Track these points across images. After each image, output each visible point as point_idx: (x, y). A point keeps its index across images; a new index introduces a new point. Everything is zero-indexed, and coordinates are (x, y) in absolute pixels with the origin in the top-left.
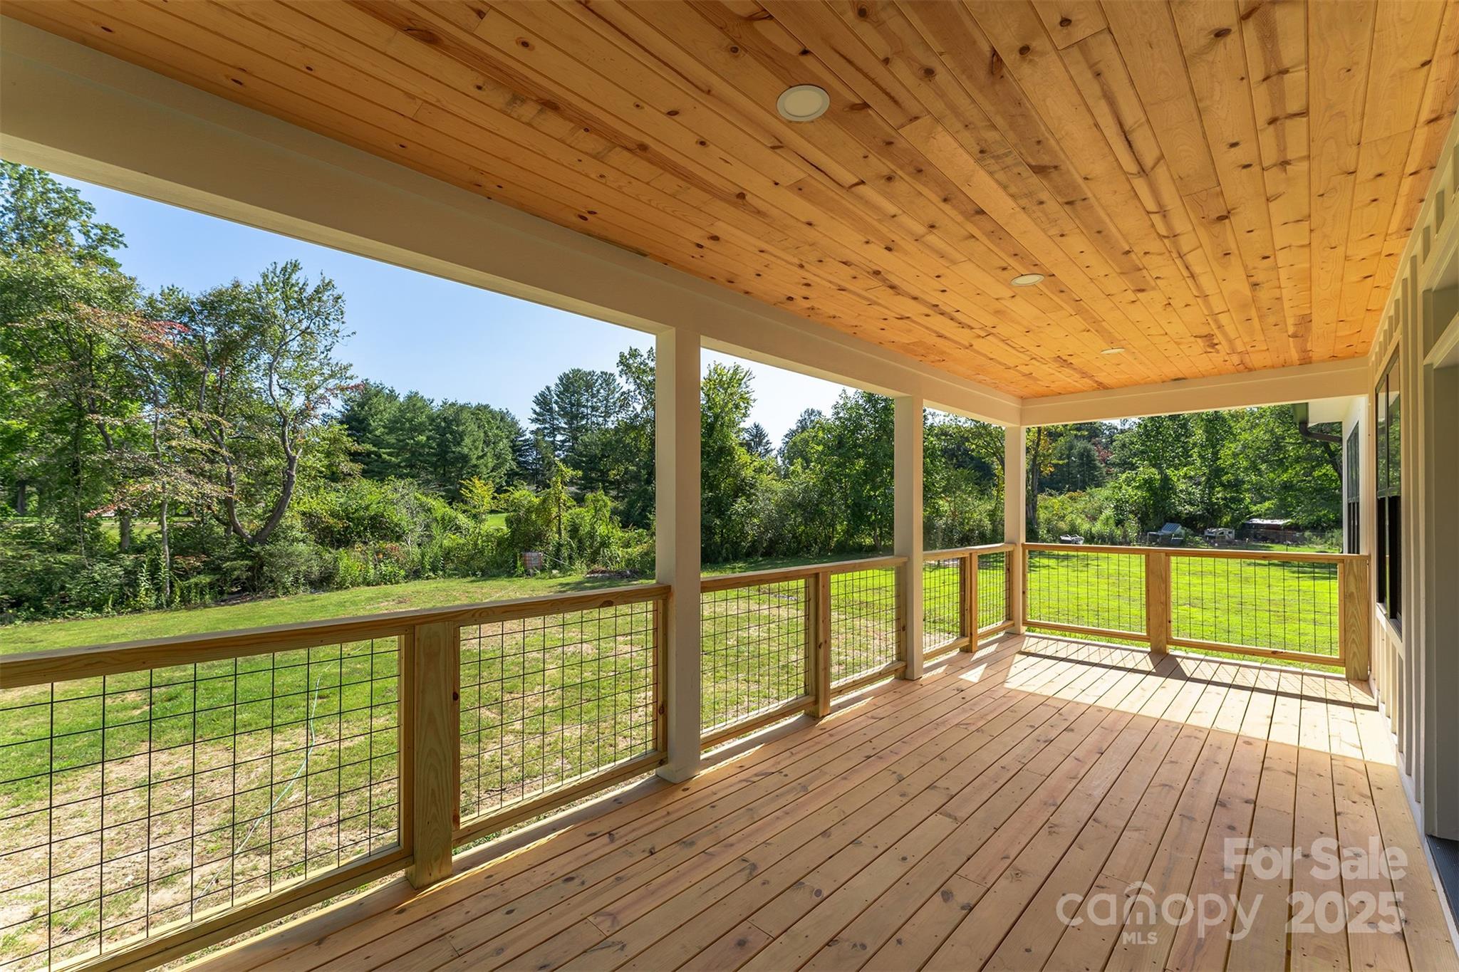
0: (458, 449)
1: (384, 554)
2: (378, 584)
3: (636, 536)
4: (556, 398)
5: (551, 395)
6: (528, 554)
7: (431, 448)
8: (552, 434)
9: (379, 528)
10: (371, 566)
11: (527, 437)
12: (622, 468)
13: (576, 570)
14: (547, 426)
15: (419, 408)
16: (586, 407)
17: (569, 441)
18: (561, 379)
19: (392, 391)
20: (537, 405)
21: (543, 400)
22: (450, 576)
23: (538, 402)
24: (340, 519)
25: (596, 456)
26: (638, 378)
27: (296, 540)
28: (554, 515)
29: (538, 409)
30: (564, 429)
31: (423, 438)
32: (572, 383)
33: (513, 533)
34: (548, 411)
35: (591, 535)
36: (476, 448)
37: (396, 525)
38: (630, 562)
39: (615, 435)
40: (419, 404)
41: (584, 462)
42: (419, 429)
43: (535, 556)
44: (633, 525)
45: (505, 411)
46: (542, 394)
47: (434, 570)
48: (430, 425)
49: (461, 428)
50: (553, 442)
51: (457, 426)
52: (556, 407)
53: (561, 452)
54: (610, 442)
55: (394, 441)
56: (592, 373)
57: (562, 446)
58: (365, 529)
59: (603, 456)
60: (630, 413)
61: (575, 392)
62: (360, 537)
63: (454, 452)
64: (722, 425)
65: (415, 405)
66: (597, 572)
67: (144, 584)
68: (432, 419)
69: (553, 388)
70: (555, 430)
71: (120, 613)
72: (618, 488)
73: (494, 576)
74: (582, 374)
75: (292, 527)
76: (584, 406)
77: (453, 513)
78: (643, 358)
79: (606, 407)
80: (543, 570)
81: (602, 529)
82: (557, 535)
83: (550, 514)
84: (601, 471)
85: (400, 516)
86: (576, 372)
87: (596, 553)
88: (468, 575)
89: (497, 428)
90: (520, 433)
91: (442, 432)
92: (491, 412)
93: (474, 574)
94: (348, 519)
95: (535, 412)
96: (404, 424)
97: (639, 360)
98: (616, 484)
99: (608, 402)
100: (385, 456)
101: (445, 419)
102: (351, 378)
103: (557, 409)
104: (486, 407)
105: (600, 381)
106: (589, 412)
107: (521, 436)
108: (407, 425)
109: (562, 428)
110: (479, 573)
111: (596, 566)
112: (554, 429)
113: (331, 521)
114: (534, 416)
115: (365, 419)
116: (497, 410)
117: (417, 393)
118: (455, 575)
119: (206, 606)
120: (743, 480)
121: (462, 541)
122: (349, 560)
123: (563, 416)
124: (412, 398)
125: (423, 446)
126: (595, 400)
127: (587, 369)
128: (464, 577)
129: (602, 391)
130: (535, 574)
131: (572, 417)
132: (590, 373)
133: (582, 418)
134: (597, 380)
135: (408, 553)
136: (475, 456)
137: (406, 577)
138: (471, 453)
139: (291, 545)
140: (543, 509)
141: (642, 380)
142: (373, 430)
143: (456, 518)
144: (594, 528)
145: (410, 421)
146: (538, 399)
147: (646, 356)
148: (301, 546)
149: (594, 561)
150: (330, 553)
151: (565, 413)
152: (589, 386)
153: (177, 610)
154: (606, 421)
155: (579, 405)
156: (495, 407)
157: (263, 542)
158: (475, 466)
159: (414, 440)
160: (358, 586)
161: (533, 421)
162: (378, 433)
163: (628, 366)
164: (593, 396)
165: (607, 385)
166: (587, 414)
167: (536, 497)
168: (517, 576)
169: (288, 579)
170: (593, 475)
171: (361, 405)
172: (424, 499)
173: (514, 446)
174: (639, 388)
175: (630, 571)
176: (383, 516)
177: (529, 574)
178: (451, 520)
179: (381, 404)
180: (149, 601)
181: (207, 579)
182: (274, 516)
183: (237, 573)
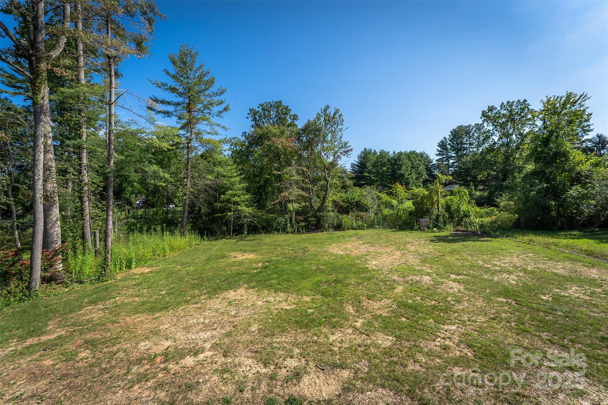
0: (400, 172)
1: (360, 217)
2: (357, 229)
3: (489, 211)
4: (449, 142)
5: (446, 141)
6: (421, 220)
7: (389, 172)
8: (447, 160)
9: (360, 207)
10: (354, 222)
11: (434, 163)
12: (486, 174)
13: (447, 229)
14: (444, 156)
15: (384, 156)
16: (466, 144)
17: (456, 162)
18: (452, 132)
19: (375, 151)
21: (442, 145)
22: (385, 228)
23: (439, 146)
24: (346, 203)
25: (469, 168)
26: (495, 121)
27: (329, 211)
28: (435, 200)
29: (439, 149)
30: (454, 157)
31: (385, 169)
32: (457, 133)
33: (416, 208)
34: (445, 149)
35: (458, 210)
36: (408, 171)
37: (366, 205)
38: (481, 226)
39: (481, 156)
40: (384, 155)
41: (462, 172)
42: (383, 165)
43: (425, 220)
44: (487, 205)
45: (423, 152)
46: (442, 142)
47: (379, 224)
48: (388, 162)
49: (401, 162)
50: (448, 164)
51: (399, 162)
53: (452, 169)
54: (477, 160)
55: (375, 171)
56: (469, 126)
57: (453, 165)
58: (354, 207)
59: (474, 168)
60: (490, 142)
61: (460, 137)
62: (352, 210)
63: (398, 173)
64: (557, 137)
65: (382, 155)
66: (460, 231)
67: (289, 225)
68: (389, 160)
69: (447, 137)
71: (283, 234)
72: (484, 185)
73: (404, 229)
74: (464, 127)
75: (328, 206)
76: (465, 144)
77: (390, 200)
78: (497, 110)
79: (478, 142)
80: (428, 228)
81: (464, 207)
82: (437, 210)
83: (433, 199)
84: (473, 176)
85: (368, 201)
86: (460, 127)
87: (461, 219)
88: (393, 228)
89: (419, 161)
90: (430, 161)
91: (392, 165)
92: (416, 154)
93: (396, 228)
94: (349, 203)
95: (438, 151)
97: (495, 111)
98: (483, 182)
99: (479, 139)
100: (372, 177)
101: (394, 160)
102: (349, 147)
103: (450, 147)
104: (414, 152)
105: (474, 129)
106: (468, 146)
107: (431, 163)
108: (379, 164)
109: (452, 156)
110: (398, 227)
111: (459, 227)
112: (448, 158)
113: (342, 204)
114: (438, 153)
115: (365, 163)
116: (419, 152)
117: (383, 150)
118: (388, 227)
119: (303, 233)
121: (392, 212)
122: (347, 219)
123: (453, 150)
124: (382, 152)
125: (386, 172)
126: (471, 139)
127: (466, 124)
128: (392, 228)
129: (475, 134)
130: (424, 230)
131: (457, 150)
132: (468, 126)
133: (464, 150)
134: (472, 129)
135: (370, 217)
136: (407, 174)
137: (367, 227)
138: (405, 173)
139: (328, 213)
140: (430, 197)
141: (498, 122)
142: (368, 168)
143: (391, 202)
144: (459, 207)
145: (380, 162)
146: (440, 144)
147: (499, 108)
148: (332, 213)
149: (459, 224)
150: (341, 216)
151: (453, 148)
152: (467, 133)
153: (296, 234)
154: (478, 149)
155: (462, 143)
156: (418, 151)
157: (320, 211)
158: (408, 179)
159: (382, 170)
160: (349, 229)
161: (437, 155)
162: (369, 168)
163: (488, 117)
165: (479, 130)
166: (467, 148)
167: (427, 191)
168: (415, 230)
169: (327, 225)
170: (469, 179)
171: (364, 158)
172: (379, 194)
173: (427, 168)
174: (496, 127)
175: (481, 232)
176: (360, 202)
177: (421, 230)
178: (389, 203)
179: (371, 157)
180: (289, 230)
181: (304, 224)
182: (322, 202)
183: (312, 222)
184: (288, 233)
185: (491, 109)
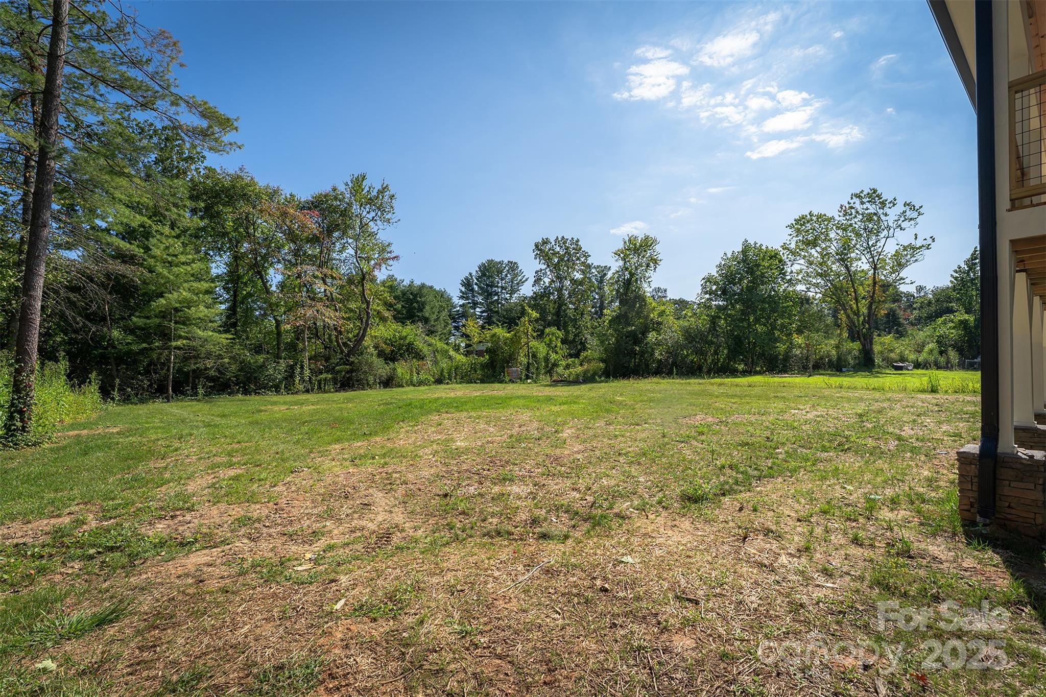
1: (420, 368)
2: (420, 386)
4: (476, 281)
5: (472, 279)
7: (403, 314)
8: (474, 307)
9: (411, 352)
11: (458, 309)
14: (469, 301)
16: (498, 287)
18: (480, 268)
20: (463, 286)
21: (467, 284)
22: (462, 383)
23: (463, 284)
24: (388, 345)
27: (372, 354)
28: (523, 343)
29: (463, 289)
30: (482, 304)
32: (487, 270)
34: (470, 290)
35: (547, 359)
37: (420, 351)
39: (533, 300)
46: (466, 279)
47: (451, 378)
49: (423, 299)
50: (475, 313)
51: (421, 298)
52: (476, 288)
53: (480, 321)
56: (501, 263)
57: (481, 316)
58: (404, 352)
61: (489, 276)
62: (402, 357)
67: (298, 377)
68: (404, 293)
69: (474, 273)
70: (475, 304)
71: (288, 393)
74: (495, 263)
75: (368, 347)
76: (496, 286)
78: (551, 245)
79: (511, 287)
80: (521, 379)
83: (520, 343)
86: (490, 262)
89: (441, 301)
90: (453, 306)
91: (410, 301)
94: (394, 346)
95: (461, 291)
97: (548, 247)
99: (513, 283)
101: (412, 293)
102: (390, 252)
105: (507, 268)
106: (500, 291)
107: (454, 309)
109: (480, 302)
110: (478, 381)
113: (385, 346)
114: (462, 294)
116: (438, 289)
118: (464, 381)
120: (652, 320)
122: (402, 369)
123: (481, 294)
126: (504, 282)
127: (498, 259)
129: (508, 275)
130: (518, 382)
131: (488, 295)
132: (500, 262)
133: (495, 295)
134: (505, 267)
137: (434, 383)
139: (369, 357)
144: (549, 354)
146: (463, 282)
147: (553, 243)
148: (376, 359)
150: (389, 365)
151: (482, 292)
152: (500, 272)
153: (316, 393)
155: (493, 285)
157: (355, 355)
160: (410, 386)
161: (460, 298)
164: (502, 280)
165: (512, 271)
166: (498, 292)
169: (370, 379)
173: (451, 314)
174: (548, 267)
176: (413, 344)
180: (301, 387)
181: (330, 376)
182: (360, 339)
183: (343, 373)
184: (296, 393)
185: (546, 242)
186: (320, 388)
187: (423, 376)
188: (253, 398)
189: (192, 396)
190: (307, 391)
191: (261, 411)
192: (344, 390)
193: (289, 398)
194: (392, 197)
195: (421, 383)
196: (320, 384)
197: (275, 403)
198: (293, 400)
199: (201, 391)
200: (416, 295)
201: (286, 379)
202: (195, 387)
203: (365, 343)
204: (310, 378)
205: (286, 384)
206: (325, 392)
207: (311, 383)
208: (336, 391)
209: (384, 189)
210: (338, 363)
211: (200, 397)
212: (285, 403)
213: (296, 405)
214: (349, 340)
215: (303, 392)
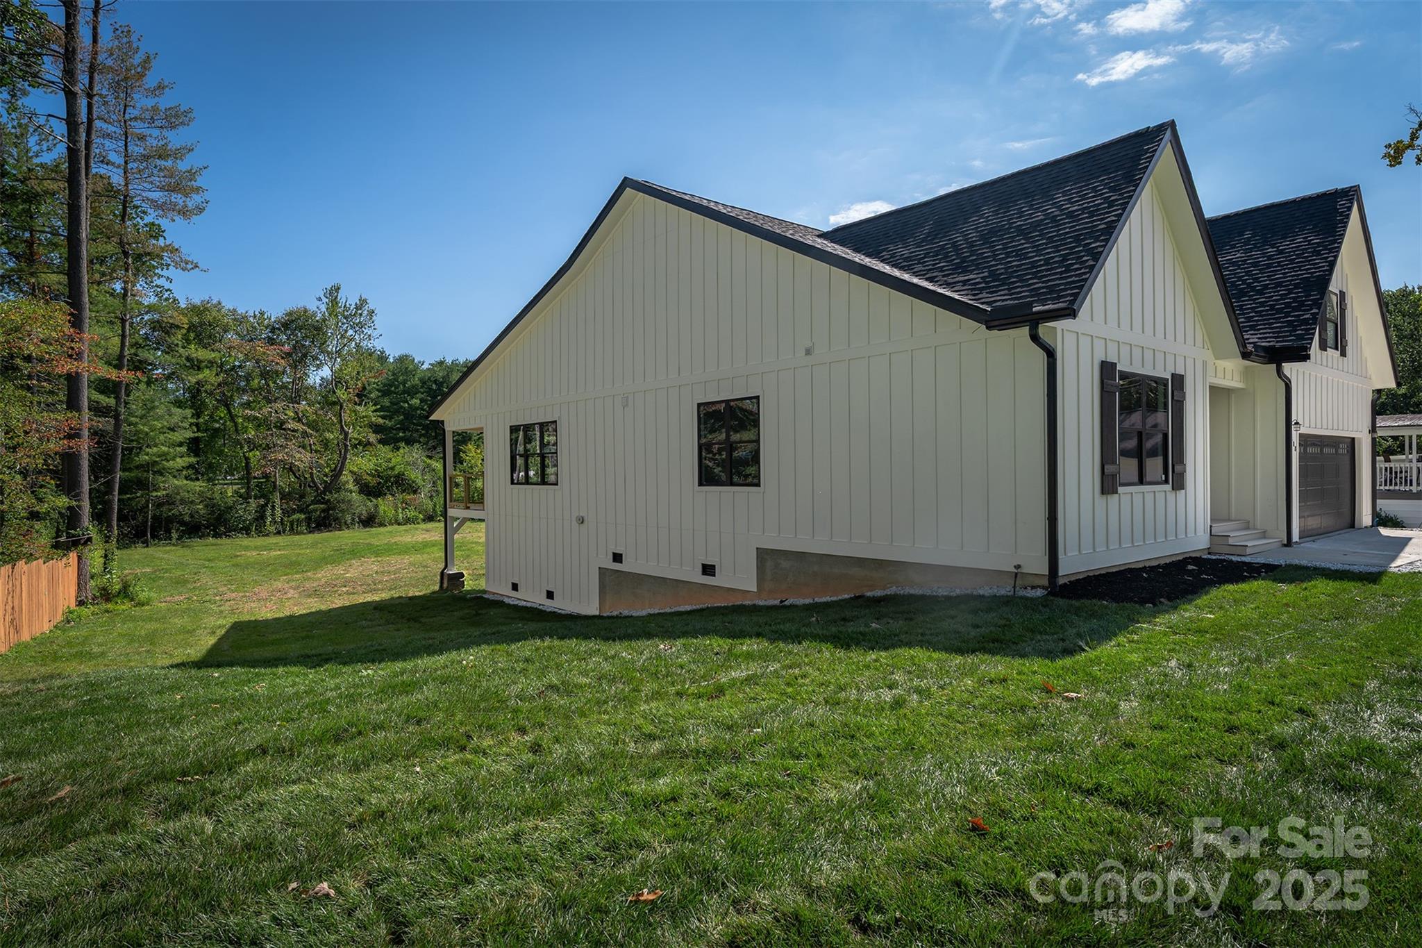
1: (407, 503)
2: (407, 524)
9: (402, 483)
10: (400, 511)
15: (411, 371)
19: (383, 352)
24: (374, 476)
27: (351, 491)
31: (415, 402)
37: (413, 482)
42: (412, 392)
48: (422, 387)
55: (388, 404)
58: (392, 484)
62: (389, 490)
65: (407, 368)
68: (423, 382)
71: (259, 536)
75: (347, 482)
85: (414, 475)
94: (380, 476)
96: (398, 387)
101: (435, 382)
108: (401, 388)
113: (369, 478)
119: (304, 534)
122: (385, 506)
124: (402, 359)
125: (417, 409)
135: (423, 503)
137: (424, 520)
139: (348, 494)
145: (404, 383)
148: (354, 496)
150: (371, 501)
157: (331, 492)
159: (408, 404)
160: (393, 524)
169: (348, 519)
172: (428, 460)
176: (404, 475)
180: (272, 529)
181: (303, 516)
182: (337, 473)
183: (318, 513)
184: (267, 535)
186: (292, 529)
187: (411, 513)
188: (224, 541)
189: (165, 540)
190: (279, 533)
191: (238, 556)
192: (319, 530)
193: (260, 541)
194: (372, 313)
195: (408, 521)
196: (292, 525)
197: (247, 548)
198: (264, 544)
199: (175, 535)
200: (442, 383)
201: (257, 519)
202: (168, 531)
203: (343, 478)
204: (282, 519)
205: (256, 526)
206: (298, 533)
207: (282, 524)
208: (310, 532)
209: (363, 302)
210: (312, 501)
211: (174, 541)
212: (256, 548)
213: (265, 550)
214: (326, 475)
215: (275, 534)
